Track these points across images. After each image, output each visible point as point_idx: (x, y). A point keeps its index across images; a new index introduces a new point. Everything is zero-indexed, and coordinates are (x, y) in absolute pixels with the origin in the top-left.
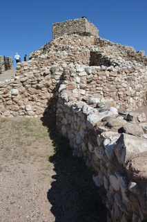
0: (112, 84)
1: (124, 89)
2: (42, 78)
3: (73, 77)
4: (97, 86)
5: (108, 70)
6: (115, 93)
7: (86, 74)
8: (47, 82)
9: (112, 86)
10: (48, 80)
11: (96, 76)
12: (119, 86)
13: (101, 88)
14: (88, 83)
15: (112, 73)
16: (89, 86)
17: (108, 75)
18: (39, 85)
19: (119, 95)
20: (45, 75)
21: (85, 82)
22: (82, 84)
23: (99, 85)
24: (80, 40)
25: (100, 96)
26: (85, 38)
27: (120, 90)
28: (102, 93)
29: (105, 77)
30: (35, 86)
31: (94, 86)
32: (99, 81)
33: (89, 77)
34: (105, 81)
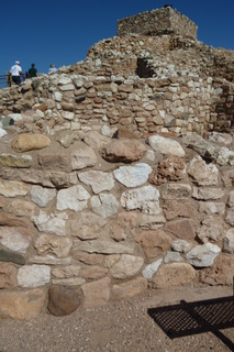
0: (124, 104)
1: (148, 113)
2: (20, 95)
3: (51, 92)
4: (95, 108)
5: (116, 82)
6: (130, 119)
7: (72, 87)
8: (28, 101)
9: (123, 107)
10: (29, 98)
11: (92, 91)
12: (135, 108)
13: (103, 111)
14: (78, 101)
15: (122, 87)
16: (80, 107)
17: (115, 90)
18: (16, 106)
19: (137, 123)
20: (23, 91)
21: (71, 100)
22: (64, 103)
23: (100, 106)
24: (142, 43)
25: (101, 122)
26: (150, 39)
27: (138, 114)
28: (105, 118)
29: (110, 94)
30: (10, 107)
31: (89, 107)
32: (98, 100)
33: (78, 92)
34: (111, 99)
